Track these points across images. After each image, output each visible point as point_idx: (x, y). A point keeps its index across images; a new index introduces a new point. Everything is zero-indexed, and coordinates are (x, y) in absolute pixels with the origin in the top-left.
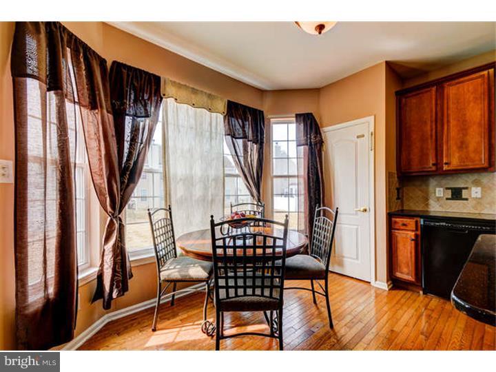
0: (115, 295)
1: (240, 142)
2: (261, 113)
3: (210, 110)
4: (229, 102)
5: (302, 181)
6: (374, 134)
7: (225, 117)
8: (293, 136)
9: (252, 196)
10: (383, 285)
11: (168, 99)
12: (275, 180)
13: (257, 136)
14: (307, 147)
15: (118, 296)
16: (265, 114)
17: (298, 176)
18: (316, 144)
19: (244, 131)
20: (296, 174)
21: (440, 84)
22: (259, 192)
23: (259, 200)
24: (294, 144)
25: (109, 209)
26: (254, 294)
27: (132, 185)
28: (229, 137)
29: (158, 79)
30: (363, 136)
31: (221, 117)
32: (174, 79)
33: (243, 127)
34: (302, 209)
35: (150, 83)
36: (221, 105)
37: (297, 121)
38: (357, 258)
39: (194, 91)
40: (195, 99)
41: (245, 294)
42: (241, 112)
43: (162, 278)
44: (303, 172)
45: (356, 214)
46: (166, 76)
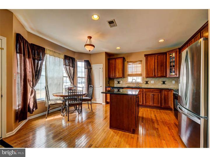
0: (34, 110)
1: (68, 67)
2: (74, 58)
3: (59, 58)
4: (65, 56)
5: (86, 78)
6: (103, 68)
7: (63, 60)
8: (83, 66)
9: (72, 83)
10: (104, 104)
11: (47, 55)
12: (78, 78)
13: (73, 65)
14: (87, 70)
15: (36, 110)
16: (75, 59)
17: (85, 77)
18: (90, 69)
19: (69, 64)
20: (84, 77)
21: (115, 59)
22: (73, 82)
23: (73, 84)
24: (84, 68)
25: (31, 86)
26: (76, 102)
27: (38, 80)
28: (65, 66)
29: (44, 49)
30: (101, 68)
31: (62, 60)
32: (49, 49)
33: (69, 63)
34: (86, 87)
35: (42, 50)
36: (63, 56)
37: (84, 62)
38: (99, 98)
39: (55, 52)
40: (55, 54)
41: (75, 102)
42: (68, 58)
43: (49, 104)
44: (86, 76)
45: (99, 87)
46: (46, 48)
